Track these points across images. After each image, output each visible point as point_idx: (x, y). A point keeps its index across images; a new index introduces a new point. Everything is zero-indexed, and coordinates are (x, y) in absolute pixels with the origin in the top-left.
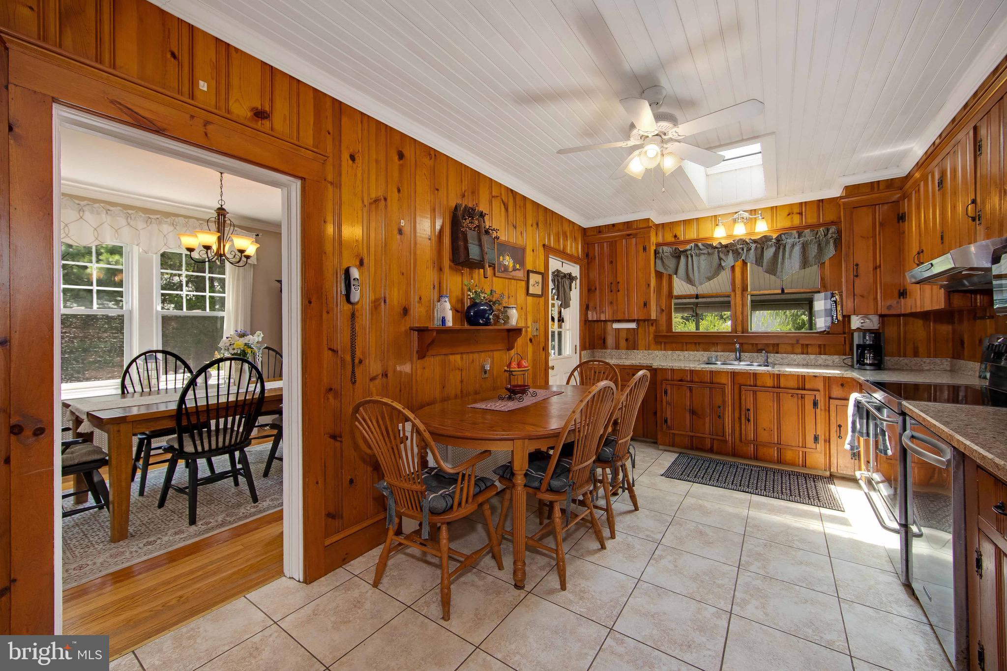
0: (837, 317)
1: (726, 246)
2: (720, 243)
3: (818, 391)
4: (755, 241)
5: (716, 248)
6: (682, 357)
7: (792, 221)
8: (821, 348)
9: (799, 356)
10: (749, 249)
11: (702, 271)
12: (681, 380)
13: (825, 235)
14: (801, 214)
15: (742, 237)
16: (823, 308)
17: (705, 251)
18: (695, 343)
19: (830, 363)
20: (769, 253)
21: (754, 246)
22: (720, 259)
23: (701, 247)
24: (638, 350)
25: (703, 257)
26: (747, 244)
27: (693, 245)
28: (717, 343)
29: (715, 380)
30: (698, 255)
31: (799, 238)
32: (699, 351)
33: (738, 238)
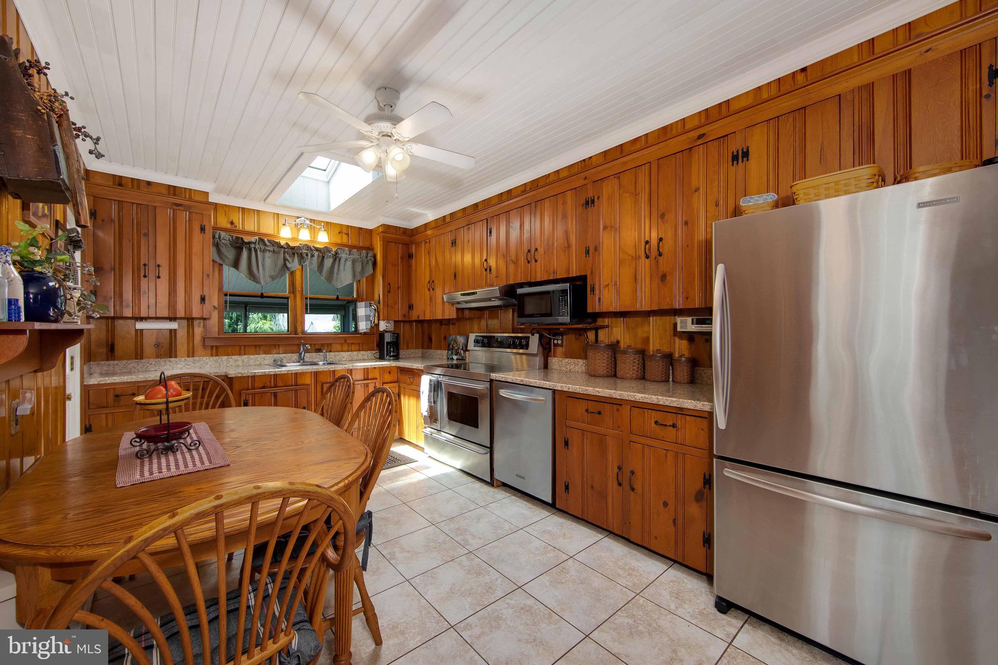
0: (374, 321)
1: (293, 248)
2: (287, 244)
3: (376, 379)
4: (317, 249)
5: (282, 247)
6: (240, 363)
7: (342, 239)
8: (360, 346)
9: (347, 353)
10: (312, 256)
11: (267, 269)
12: (264, 387)
13: (366, 257)
14: (348, 234)
15: (308, 243)
16: (364, 314)
17: (271, 249)
18: (255, 346)
19: (365, 357)
20: (328, 262)
21: (316, 254)
22: (285, 260)
23: (267, 243)
24: (176, 357)
25: (268, 254)
26: (312, 250)
27: (257, 238)
28: (279, 345)
29: (299, 382)
30: (264, 251)
31: (349, 255)
32: (259, 354)
33: (304, 243)
